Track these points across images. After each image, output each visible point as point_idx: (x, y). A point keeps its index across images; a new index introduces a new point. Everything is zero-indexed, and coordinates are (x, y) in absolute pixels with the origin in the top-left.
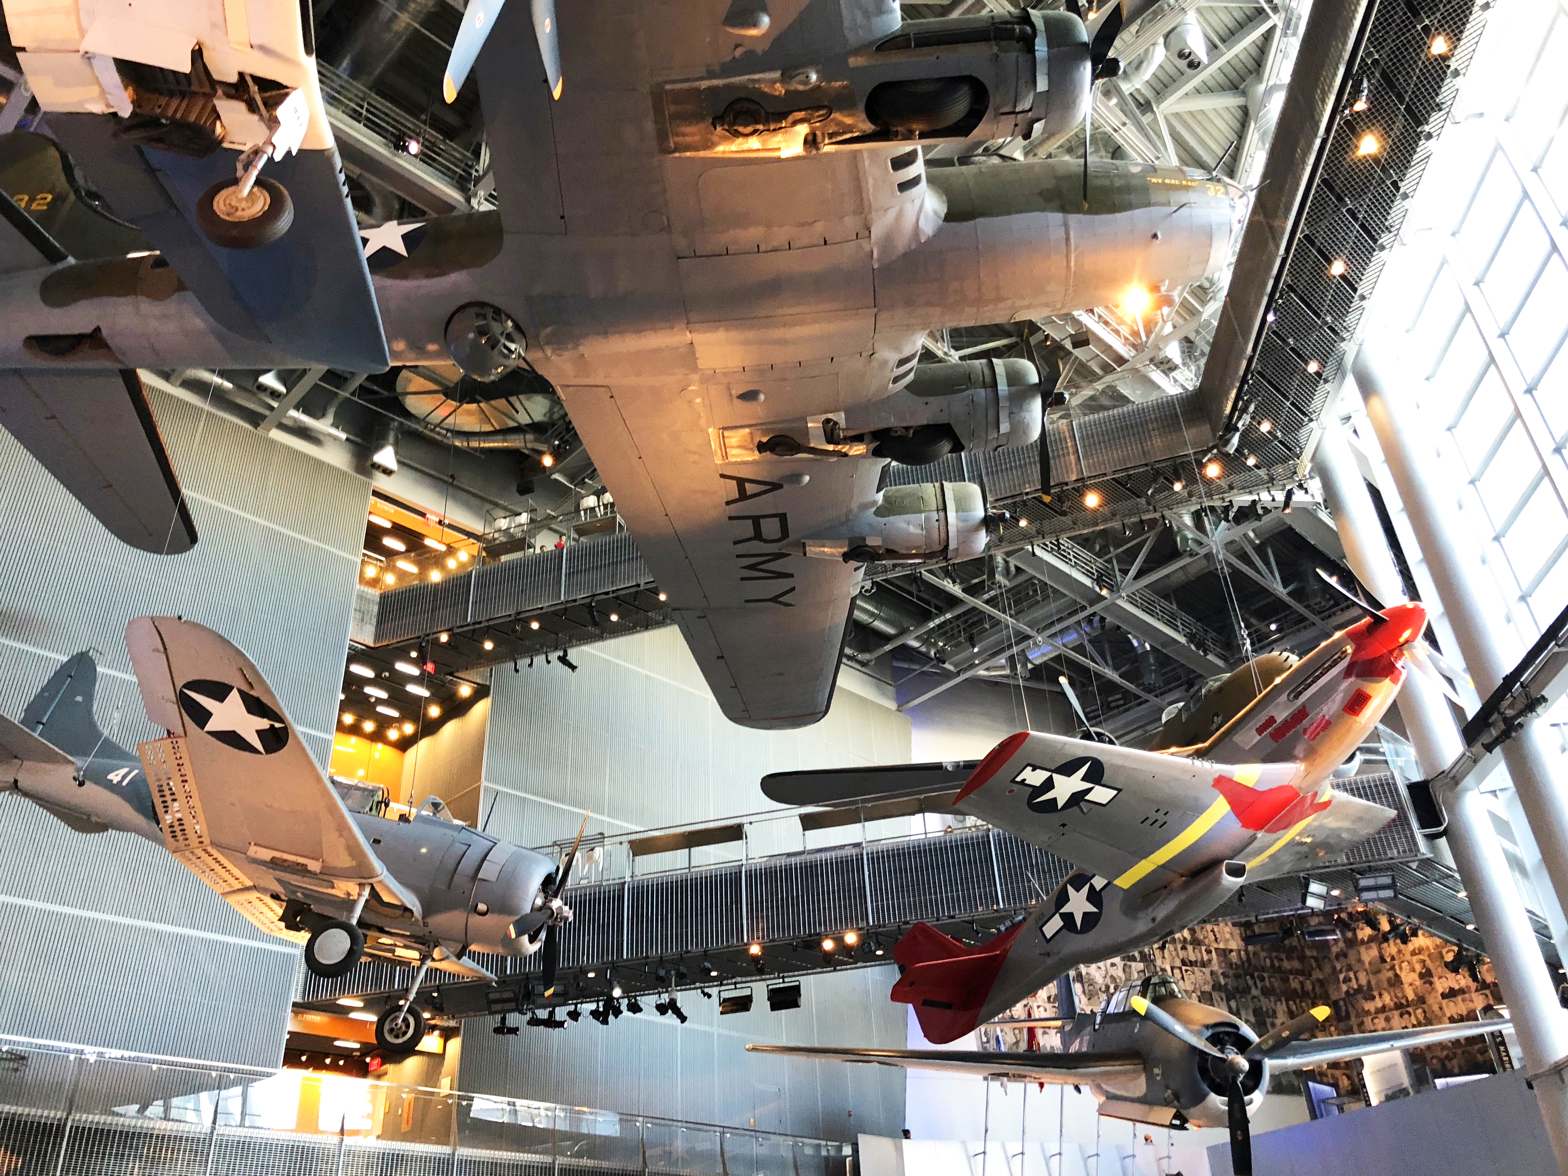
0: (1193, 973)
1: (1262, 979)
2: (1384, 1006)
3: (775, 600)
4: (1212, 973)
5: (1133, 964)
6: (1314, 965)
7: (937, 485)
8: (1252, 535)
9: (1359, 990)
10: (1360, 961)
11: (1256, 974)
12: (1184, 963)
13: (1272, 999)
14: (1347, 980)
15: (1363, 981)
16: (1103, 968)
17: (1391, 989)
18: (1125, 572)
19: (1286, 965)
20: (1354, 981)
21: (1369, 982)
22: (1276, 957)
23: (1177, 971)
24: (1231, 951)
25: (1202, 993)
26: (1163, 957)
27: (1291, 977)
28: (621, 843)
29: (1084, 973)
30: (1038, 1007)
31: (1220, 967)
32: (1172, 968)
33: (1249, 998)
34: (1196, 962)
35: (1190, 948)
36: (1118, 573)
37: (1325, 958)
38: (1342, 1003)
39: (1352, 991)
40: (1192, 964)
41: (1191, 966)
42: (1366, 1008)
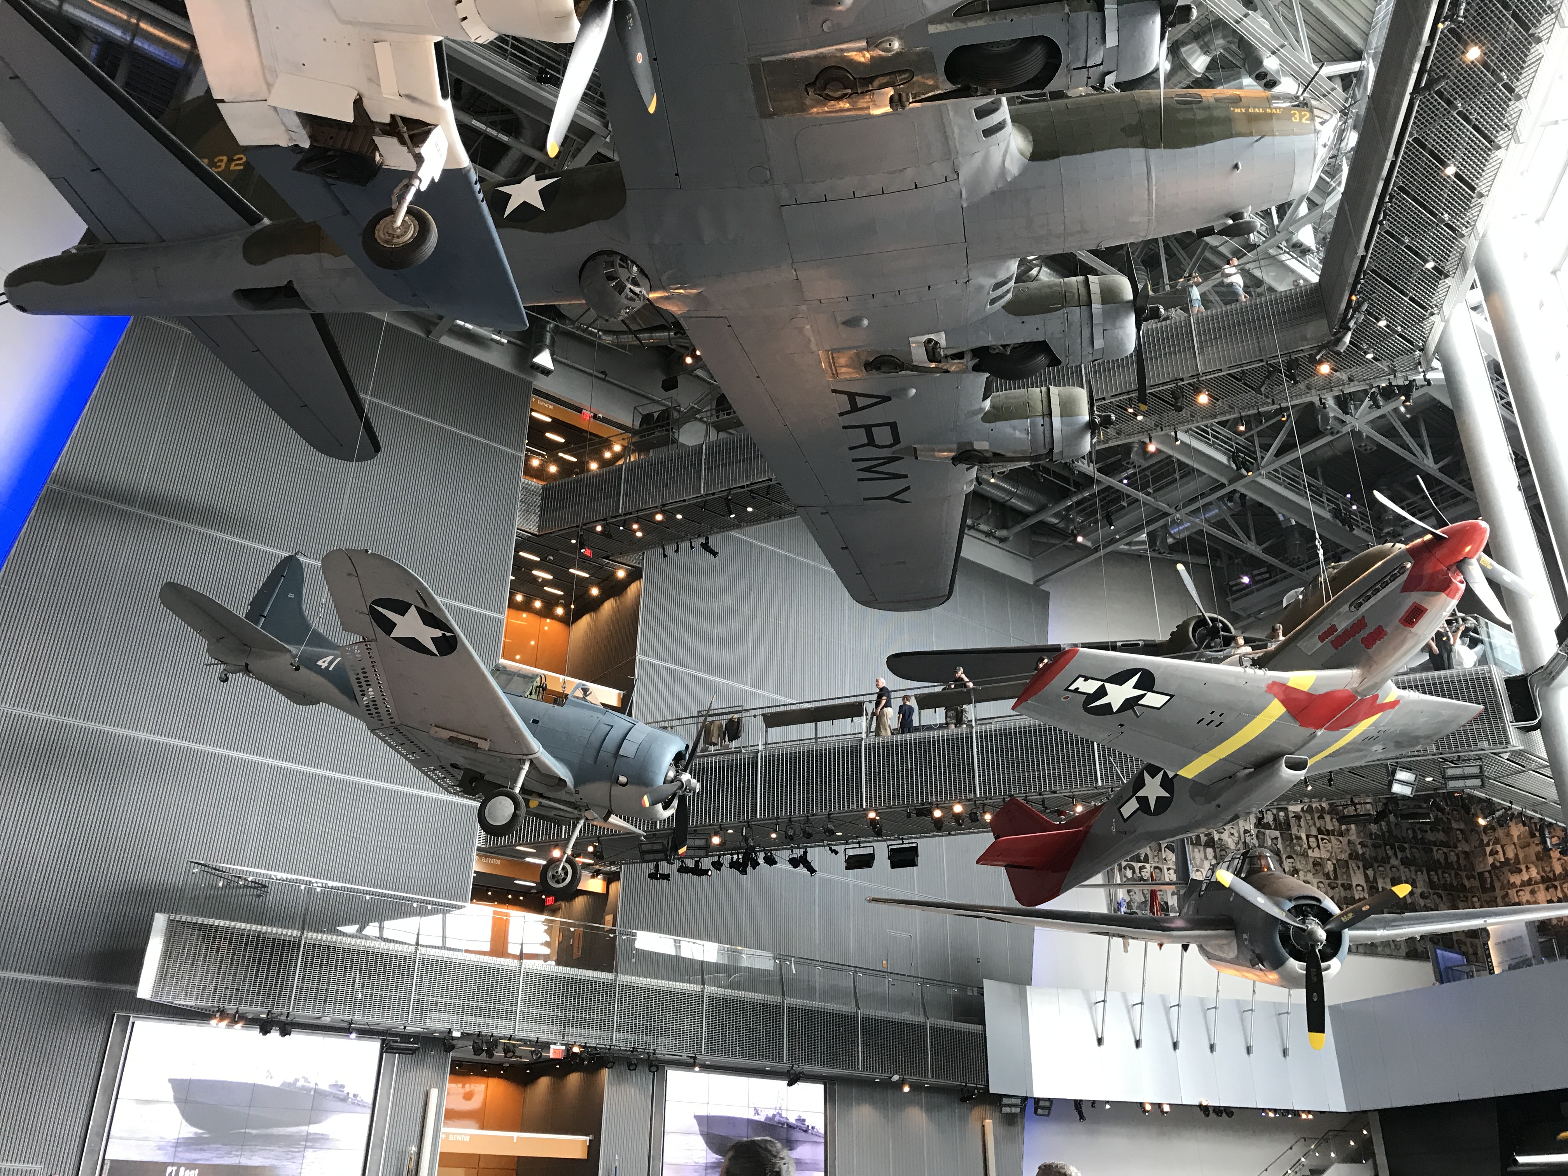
0: (1330, 841)
1: (1403, 850)
2: (1530, 879)
3: (891, 497)
4: (1349, 842)
5: (1267, 832)
6: (1460, 837)
7: (1044, 389)
8: (1402, 409)
9: (1506, 862)
10: (1508, 835)
11: (1396, 844)
12: (1320, 831)
13: (1413, 868)
14: (1494, 853)
15: (1511, 854)
16: (1236, 835)
17: (1540, 862)
18: (1266, 448)
19: (1430, 836)
20: (1501, 852)
21: (1517, 855)
22: (1419, 829)
23: (1312, 840)
25: (1338, 860)
26: (1299, 826)
27: (1435, 849)
28: (755, 716)
29: (1216, 839)
30: (1169, 869)
31: (1358, 837)
32: (1308, 837)
33: (1388, 867)
34: (1333, 831)
35: (1328, 818)
36: (1258, 449)
37: (1472, 830)
38: (1487, 875)
39: (1498, 864)
40: (1328, 833)
41: (1328, 835)
42: (1512, 881)
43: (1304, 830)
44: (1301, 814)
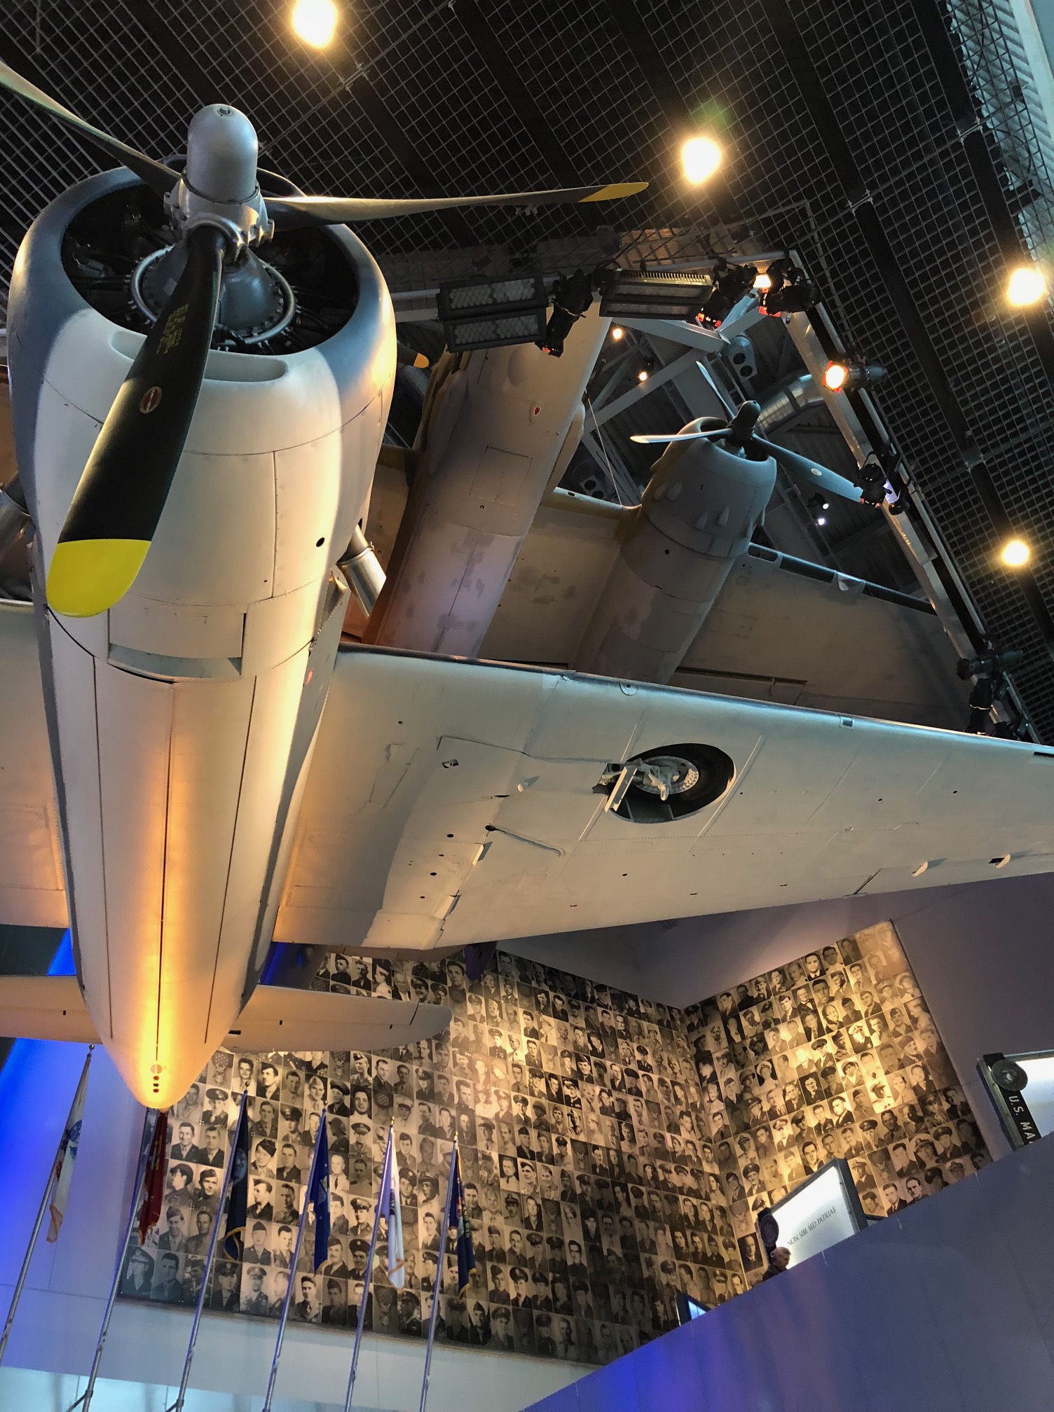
0: (534, 1169)
4: (563, 1173)
11: (630, 1186)
12: (521, 1153)
13: (651, 1224)
24: (596, 1147)
27: (681, 1198)
31: (576, 1168)
34: (540, 1154)
40: (533, 1156)
41: (532, 1159)
43: (496, 1147)
44: (494, 1122)
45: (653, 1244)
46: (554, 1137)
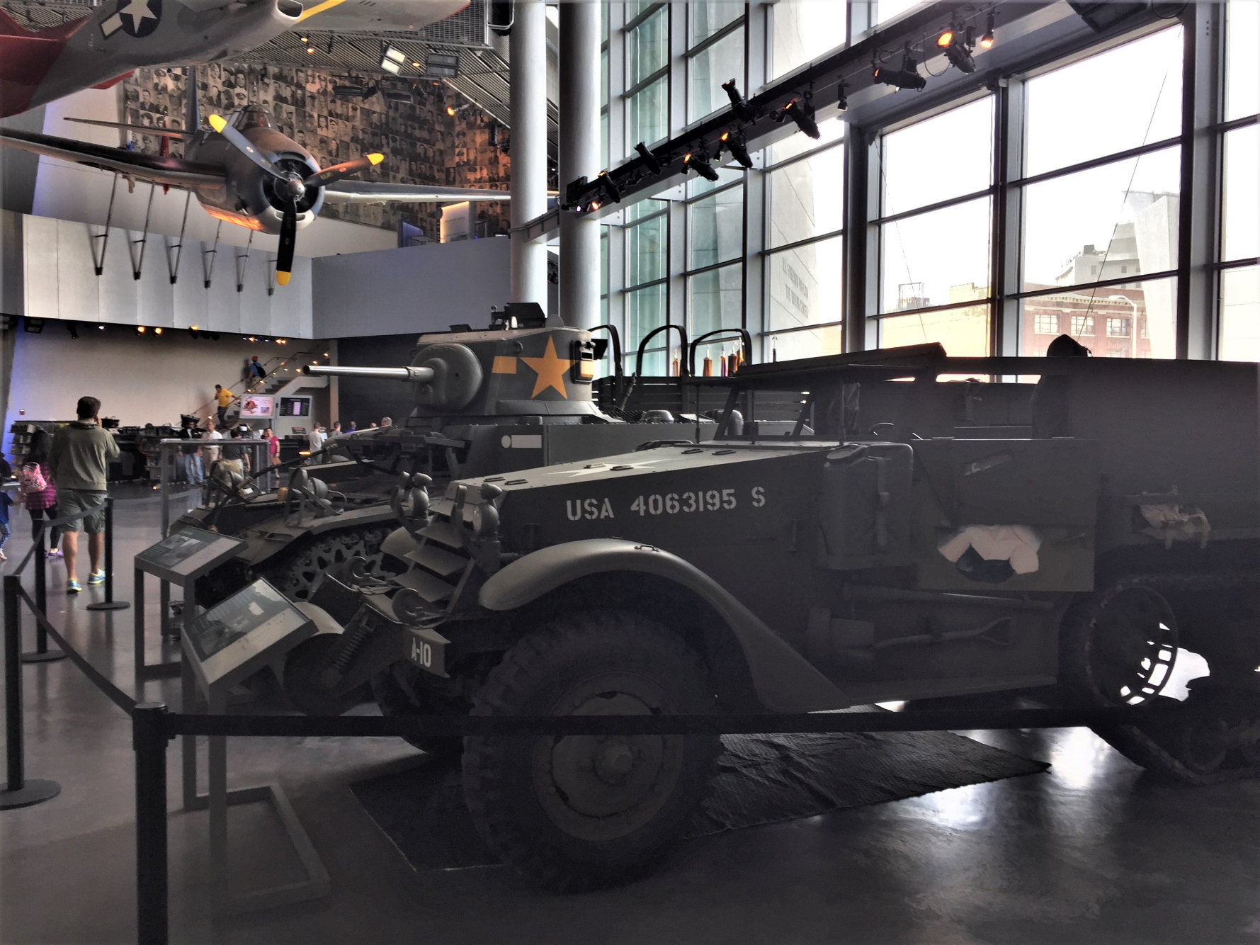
0: (337, 124)
1: (394, 140)
2: (481, 178)
4: (353, 127)
9: (467, 163)
10: (474, 141)
11: (390, 135)
12: (331, 114)
13: (399, 157)
14: (460, 154)
19: (417, 133)
20: (465, 155)
21: (476, 158)
24: (374, 112)
26: (313, 105)
27: (419, 144)
31: (362, 124)
34: (341, 115)
38: (452, 170)
39: (462, 163)
40: (338, 116)
42: (468, 177)
43: (317, 110)
44: (316, 95)
45: (398, 168)
46: (350, 105)
